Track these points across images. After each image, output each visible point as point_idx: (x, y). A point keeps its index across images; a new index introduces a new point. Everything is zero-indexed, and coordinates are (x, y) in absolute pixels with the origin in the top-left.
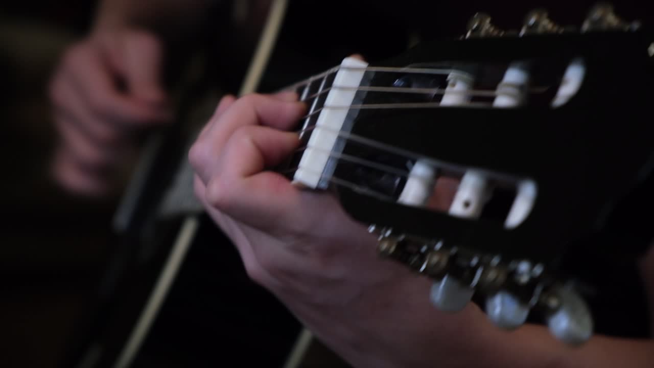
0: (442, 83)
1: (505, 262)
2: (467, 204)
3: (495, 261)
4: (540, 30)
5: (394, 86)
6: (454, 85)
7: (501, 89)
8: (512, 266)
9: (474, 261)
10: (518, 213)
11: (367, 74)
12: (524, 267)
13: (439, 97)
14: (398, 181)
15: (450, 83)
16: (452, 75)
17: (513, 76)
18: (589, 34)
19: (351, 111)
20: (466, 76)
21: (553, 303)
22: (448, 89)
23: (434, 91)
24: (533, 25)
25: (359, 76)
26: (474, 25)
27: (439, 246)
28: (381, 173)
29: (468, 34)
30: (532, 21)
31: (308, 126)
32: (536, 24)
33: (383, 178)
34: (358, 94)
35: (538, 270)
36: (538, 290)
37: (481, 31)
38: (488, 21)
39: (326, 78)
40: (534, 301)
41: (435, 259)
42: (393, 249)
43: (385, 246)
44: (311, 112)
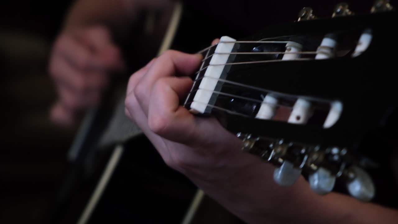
0: (283, 48)
1: (322, 149)
2: (298, 118)
3: (317, 148)
4: (344, 14)
5: (253, 52)
6: (290, 50)
7: (319, 50)
8: (327, 151)
9: (303, 151)
10: (331, 119)
11: (236, 45)
12: (335, 151)
13: (281, 56)
14: (255, 107)
15: (288, 48)
16: (289, 44)
17: (327, 42)
18: (374, 14)
19: (226, 67)
20: (297, 44)
21: (351, 175)
22: (286, 51)
23: (277, 53)
24: (339, 12)
25: (231, 46)
26: (303, 14)
27: (281, 142)
28: (245, 102)
29: (299, 20)
30: (339, 10)
31: (199, 77)
32: (342, 11)
33: (246, 105)
34: (231, 57)
35: (344, 152)
36: (343, 166)
37: (307, 17)
38: (311, 11)
39: (210, 49)
40: (339, 174)
41: (279, 150)
42: (252, 146)
43: (247, 144)
44: (201, 69)
